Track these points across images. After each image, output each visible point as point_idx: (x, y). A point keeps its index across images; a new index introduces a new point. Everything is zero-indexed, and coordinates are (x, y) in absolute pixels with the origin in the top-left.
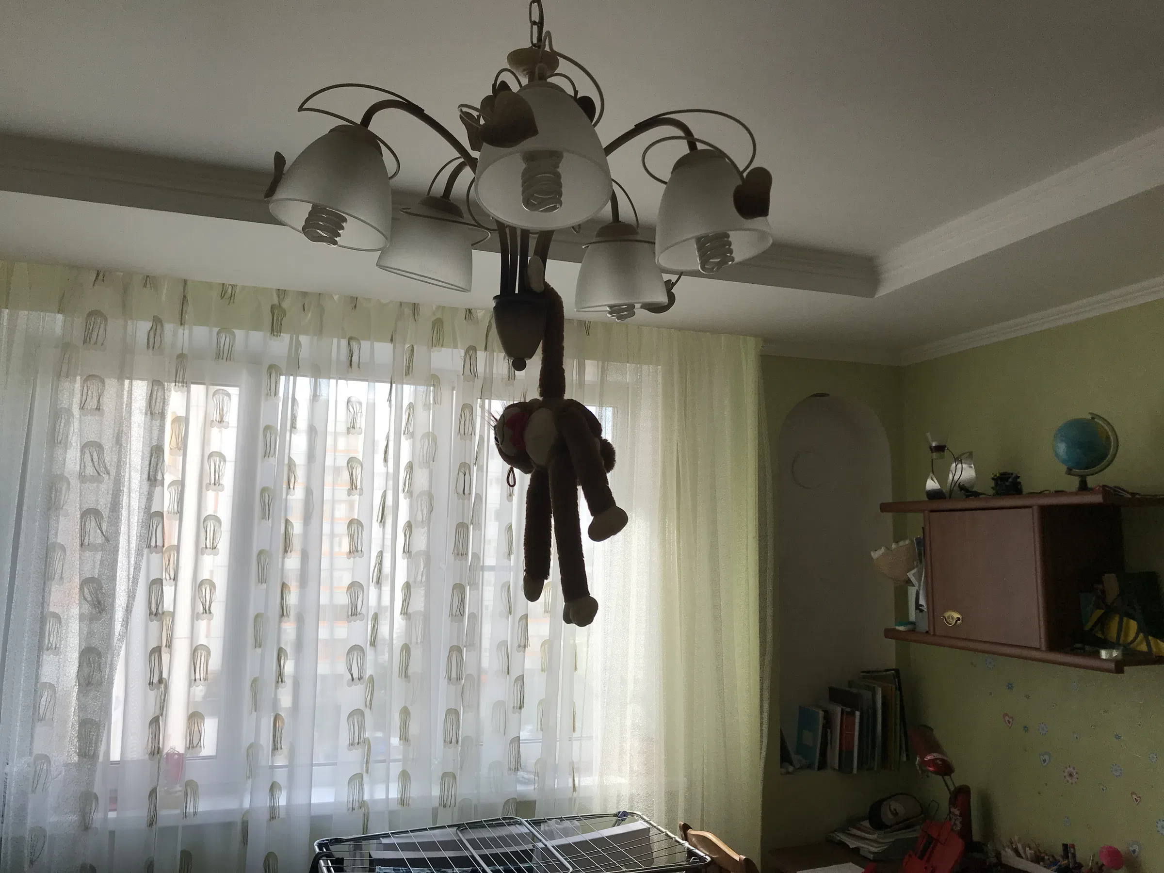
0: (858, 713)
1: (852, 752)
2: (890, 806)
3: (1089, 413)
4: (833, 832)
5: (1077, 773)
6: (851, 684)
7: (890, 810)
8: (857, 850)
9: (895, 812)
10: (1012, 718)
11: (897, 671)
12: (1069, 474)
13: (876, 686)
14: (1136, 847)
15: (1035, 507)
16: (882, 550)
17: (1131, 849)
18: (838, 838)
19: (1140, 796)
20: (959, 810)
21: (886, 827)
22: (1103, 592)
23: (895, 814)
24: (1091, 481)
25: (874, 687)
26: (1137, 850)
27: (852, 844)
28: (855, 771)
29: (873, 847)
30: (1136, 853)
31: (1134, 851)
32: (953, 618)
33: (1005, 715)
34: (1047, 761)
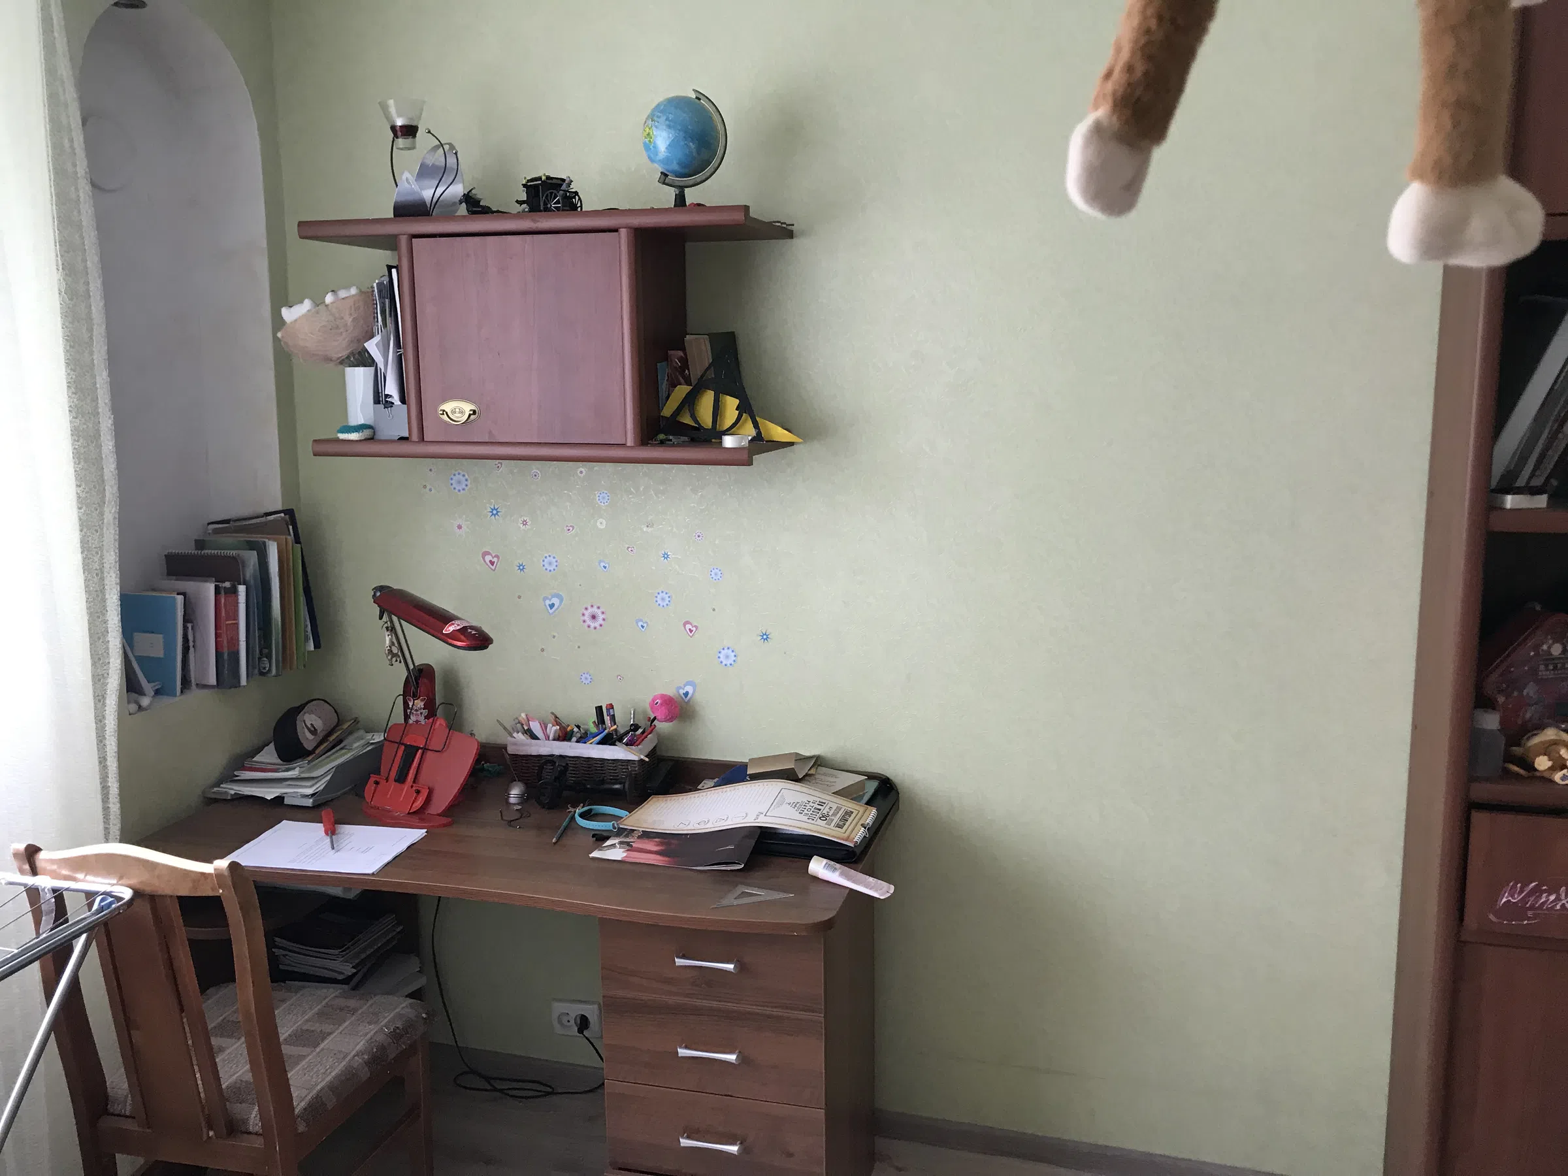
0: (242, 589)
1: (237, 653)
2: (304, 721)
3: (693, 90)
4: (218, 784)
5: (603, 613)
6: (200, 544)
7: (306, 725)
8: (279, 800)
9: (313, 729)
10: (497, 556)
11: (290, 513)
12: (664, 183)
13: (267, 540)
14: (689, 689)
15: (623, 232)
16: (307, 305)
17: (682, 692)
18: (233, 792)
19: (695, 624)
20: (422, 700)
21: (309, 753)
22: (685, 361)
23: (314, 731)
24: (692, 196)
25: (264, 543)
26: (691, 692)
27: (269, 793)
28: (244, 681)
29: (306, 787)
30: (689, 696)
31: (686, 694)
32: (462, 412)
33: (485, 554)
34: (556, 607)
